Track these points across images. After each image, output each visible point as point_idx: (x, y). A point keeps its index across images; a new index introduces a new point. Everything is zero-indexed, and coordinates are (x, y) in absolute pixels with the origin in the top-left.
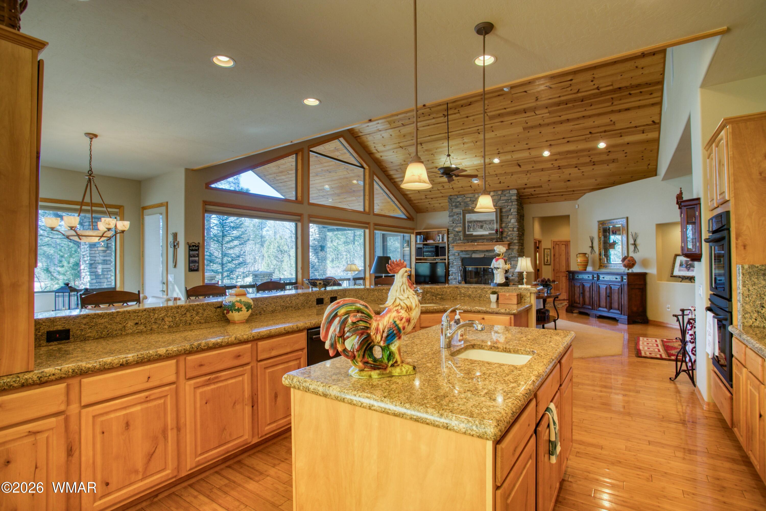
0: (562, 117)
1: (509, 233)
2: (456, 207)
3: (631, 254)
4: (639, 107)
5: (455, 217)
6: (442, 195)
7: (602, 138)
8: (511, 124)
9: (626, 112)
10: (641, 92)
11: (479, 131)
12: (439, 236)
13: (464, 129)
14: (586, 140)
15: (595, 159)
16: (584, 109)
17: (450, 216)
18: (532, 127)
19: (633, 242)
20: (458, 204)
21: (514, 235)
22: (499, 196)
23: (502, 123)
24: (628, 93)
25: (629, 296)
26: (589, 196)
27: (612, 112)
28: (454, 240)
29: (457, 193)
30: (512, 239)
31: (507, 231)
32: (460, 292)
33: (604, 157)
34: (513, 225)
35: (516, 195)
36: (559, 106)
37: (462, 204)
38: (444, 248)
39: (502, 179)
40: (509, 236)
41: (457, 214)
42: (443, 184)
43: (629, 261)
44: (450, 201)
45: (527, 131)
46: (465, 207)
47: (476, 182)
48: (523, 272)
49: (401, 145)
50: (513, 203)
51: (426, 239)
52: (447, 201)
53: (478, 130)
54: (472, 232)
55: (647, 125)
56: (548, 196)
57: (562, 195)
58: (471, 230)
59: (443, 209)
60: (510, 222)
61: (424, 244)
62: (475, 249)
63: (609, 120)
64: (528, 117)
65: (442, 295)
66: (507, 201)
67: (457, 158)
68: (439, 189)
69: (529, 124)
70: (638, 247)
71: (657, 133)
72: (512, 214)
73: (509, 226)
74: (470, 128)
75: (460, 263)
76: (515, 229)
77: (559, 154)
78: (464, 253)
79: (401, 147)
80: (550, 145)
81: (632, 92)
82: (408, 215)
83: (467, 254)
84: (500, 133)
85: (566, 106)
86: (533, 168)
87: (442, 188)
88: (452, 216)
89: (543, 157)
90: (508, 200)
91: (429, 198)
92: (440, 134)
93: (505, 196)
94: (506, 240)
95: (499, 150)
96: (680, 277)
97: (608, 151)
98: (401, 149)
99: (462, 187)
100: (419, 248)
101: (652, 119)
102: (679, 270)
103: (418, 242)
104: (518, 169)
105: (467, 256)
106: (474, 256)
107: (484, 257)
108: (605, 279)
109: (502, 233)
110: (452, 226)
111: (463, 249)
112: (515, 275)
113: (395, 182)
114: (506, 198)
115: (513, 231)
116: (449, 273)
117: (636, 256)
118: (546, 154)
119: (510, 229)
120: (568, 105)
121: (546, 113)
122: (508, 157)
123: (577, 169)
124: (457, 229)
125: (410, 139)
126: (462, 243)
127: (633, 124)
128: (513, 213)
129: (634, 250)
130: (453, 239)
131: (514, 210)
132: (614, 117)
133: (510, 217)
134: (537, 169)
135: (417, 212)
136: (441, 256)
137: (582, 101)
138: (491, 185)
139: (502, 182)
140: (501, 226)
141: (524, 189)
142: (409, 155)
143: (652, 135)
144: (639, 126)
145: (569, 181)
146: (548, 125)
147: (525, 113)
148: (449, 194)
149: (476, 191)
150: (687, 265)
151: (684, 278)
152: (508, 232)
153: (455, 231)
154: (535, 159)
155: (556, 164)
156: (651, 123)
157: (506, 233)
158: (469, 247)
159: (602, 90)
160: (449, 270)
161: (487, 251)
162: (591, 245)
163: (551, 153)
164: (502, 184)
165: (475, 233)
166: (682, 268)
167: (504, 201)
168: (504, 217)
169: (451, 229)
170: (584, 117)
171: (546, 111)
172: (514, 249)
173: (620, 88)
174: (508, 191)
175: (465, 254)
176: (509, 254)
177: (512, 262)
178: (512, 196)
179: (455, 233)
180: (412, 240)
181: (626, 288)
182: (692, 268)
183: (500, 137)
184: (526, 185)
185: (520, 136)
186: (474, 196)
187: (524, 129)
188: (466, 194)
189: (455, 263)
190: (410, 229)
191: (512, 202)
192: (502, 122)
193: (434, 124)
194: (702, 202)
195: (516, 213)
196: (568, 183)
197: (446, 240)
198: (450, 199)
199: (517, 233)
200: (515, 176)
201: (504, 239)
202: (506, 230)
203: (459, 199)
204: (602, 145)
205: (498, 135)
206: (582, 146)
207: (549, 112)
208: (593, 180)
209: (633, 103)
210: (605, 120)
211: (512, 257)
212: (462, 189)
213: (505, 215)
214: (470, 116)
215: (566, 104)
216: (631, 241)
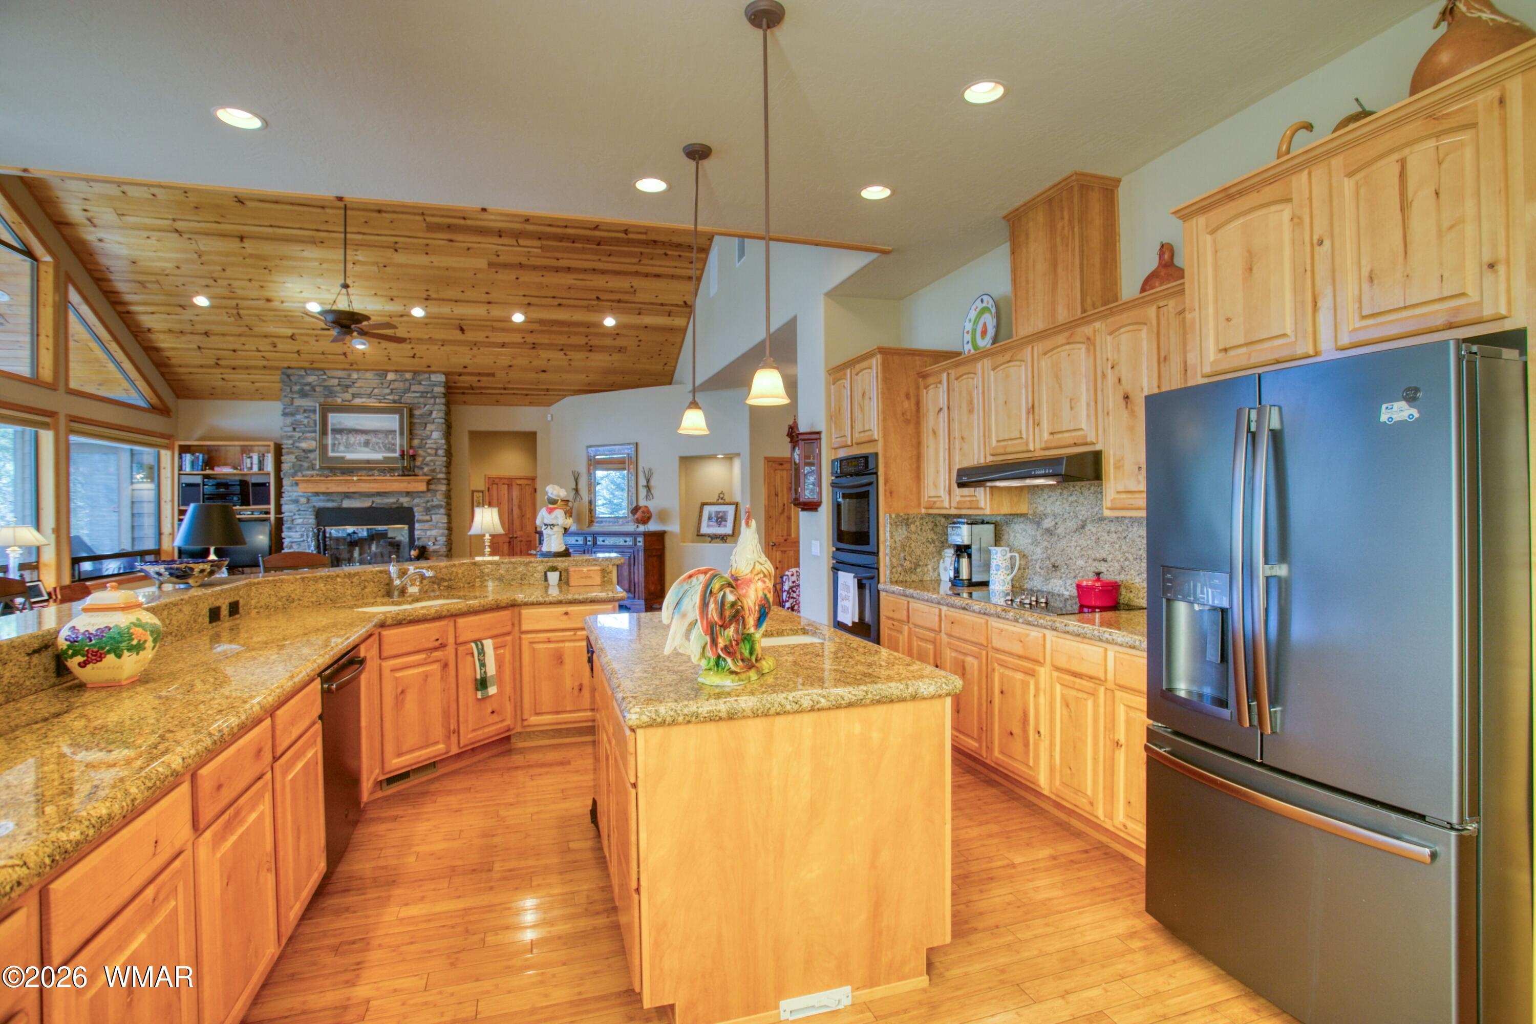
0: (561, 261)
1: (428, 459)
2: (303, 394)
3: (642, 503)
4: (673, 277)
5: (298, 417)
6: (265, 363)
7: (613, 311)
8: (468, 249)
9: (654, 279)
10: (680, 256)
11: (397, 246)
12: (251, 457)
13: (364, 234)
14: (588, 308)
15: (594, 342)
16: (597, 258)
17: (285, 414)
18: (505, 266)
19: (645, 483)
20: (307, 388)
21: (437, 463)
22: (407, 384)
23: (451, 243)
24: (663, 251)
25: (646, 568)
26: (570, 401)
27: (637, 273)
28: (297, 469)
29: (307, 365)
30: (433, 471)
31: (424, 454)
32: (482, 572)
33: (608, 342)
34: (436, 443)
35: (443, 384)
36: (561, 241)
37: (318, 389)
38: (264, 486)
39: (420, 349)
40: (427, 465)
41: (305, 411)
42: (276, 340)
43: (643, 512)
44: (286, 380)
45: (494, 270)
46: (326, 396)
47: (360, 347)
48: (484, 536)
49: (180, 225)
50: (438, 401)
51: (210, 463)
52: (278, 378)
53: (396, 243)
54: (344, 452)
55: (677, 305)
56: (502, 394)
57: (527, 395)
58: (342, 448)
59: (260, 395)
60: (429, 437)
61: (206, 476)
62: (352, 490)
63: (629, 285)
64: (503, 245)
65: (450, 580)
66: (423, 394)
67: (328, 290)
68: (261, 348)
69: (502, 259)
70: (653, 491)
71: (686, 320)
72: (433, 422)
73: (427, 446)
74: (378, 235)
75: (312, 520)
76: (441, 452)
77: (541, 322)
78: (322, 497)
79: (177, 231)
80: (529, 304)
81: (669, 252)
82: (155, 401)
83: (328, 501)
84: (441, 261)
85: (571, 245)
86: (487, 340)
87: (270, 348)
88: (292, 414)
89: (512, 321)
90: (427, 393)
91: (227, 367)
92: (301, 228)
93: (420, 384)
94: (420, 473)
95: (428, 293)
96: (709, 536)
97: (615, 333)
98: (176, 235)
99: (323, 353)
100: (188, 485)
101: (685, 299)
102: (708, 526)
103: (187, 468)
104: (458, 335)
105: (330, 505)
106: (347, 504)
107: (371, 508)
108: (607, 543)
109: (413, 457)
110: (291, 437)
111: (322, 488)
112: (441, 542)
113: (128, 312)
114: (421, 388)
115: (436, 455)
116: (283, 543)
117: (653, 505)
118: (518, 318)
119: (429, 451)
120: (576, 245)
121: (535, 247)
122: (445, 310)
123: (562, 353)
124: (304, 445)
125: (212, 219)
126: (317, 475)
127: (660, 300)
128: (437, 421)
129: (647, 496)
130: (294, 466)
131: (438, 415)
132: (637, 282)
133: (430, 427)
134: (493, 343)
135: (178, 396)
136: (254, 504)
137: (599, 244)
138: (393, 359)
139: (417, 355)
140: (410, 443)
141: (460, 375)
142: (196, 256)
143: (679, 322)
144: (666, 305)
145: (544, 371)
146: (535, 268)
147: (500, 236)
148: (285, 364)
149: (355, 366)
150: (718, 518)
151: (714, 538)
152: (425, 458)
153: (297, 447)
154: (494, 324)
155: (530, 339)
156: (682, 303)
157: (421, 459)
158: (336, 485)
159: (631, 236)
160: (283, 535)
161: (379, 494)
162: (574, 487)
163: (526, 317)
164: (416, 359)
165: (349, 456)
166: (711, 523)
167: (418, 395)
168: (417, 426)
169: (287, 444)
170: (594, 270)
171: (537, 243)
172: (437, 491)
173: (655, 242)
174: (427, 376)
175: (324, 501)
176: (428, 501)
177: (433, 517)
178: (435, 385)
179: (297, 452)
180: (163, 465)
181: (641, 554)
182: (723, 523)
183: (439, 268)
184: (465, 367)
185: (477, 276)
186: (350, 375)
187: (491, 265)
188: (329, 369)
189: (300, 521)
190: (162, 436)
191: (435, 397)
192: (451, 241)
193: (292, 204)
194: (823, 436)
195: (443, 421)
196: (543, 375)
197: (269, 466)
198: (287, 374)
199: (445, 459)
200: (447, 348)
201: (417, 471)
202: (421, 452)
203: (311, 379)
204: (610, 322)
205: (436, 264)
206: (579, 316)
207: (541, 248)
208: (583, 377)
209: (666, 269)
210: (622, 283)
211: (433, 507)
212: (322, 357)
213: (420, 423)
214: (386, 212)
215: (573, 242)
216: (642, 482)
